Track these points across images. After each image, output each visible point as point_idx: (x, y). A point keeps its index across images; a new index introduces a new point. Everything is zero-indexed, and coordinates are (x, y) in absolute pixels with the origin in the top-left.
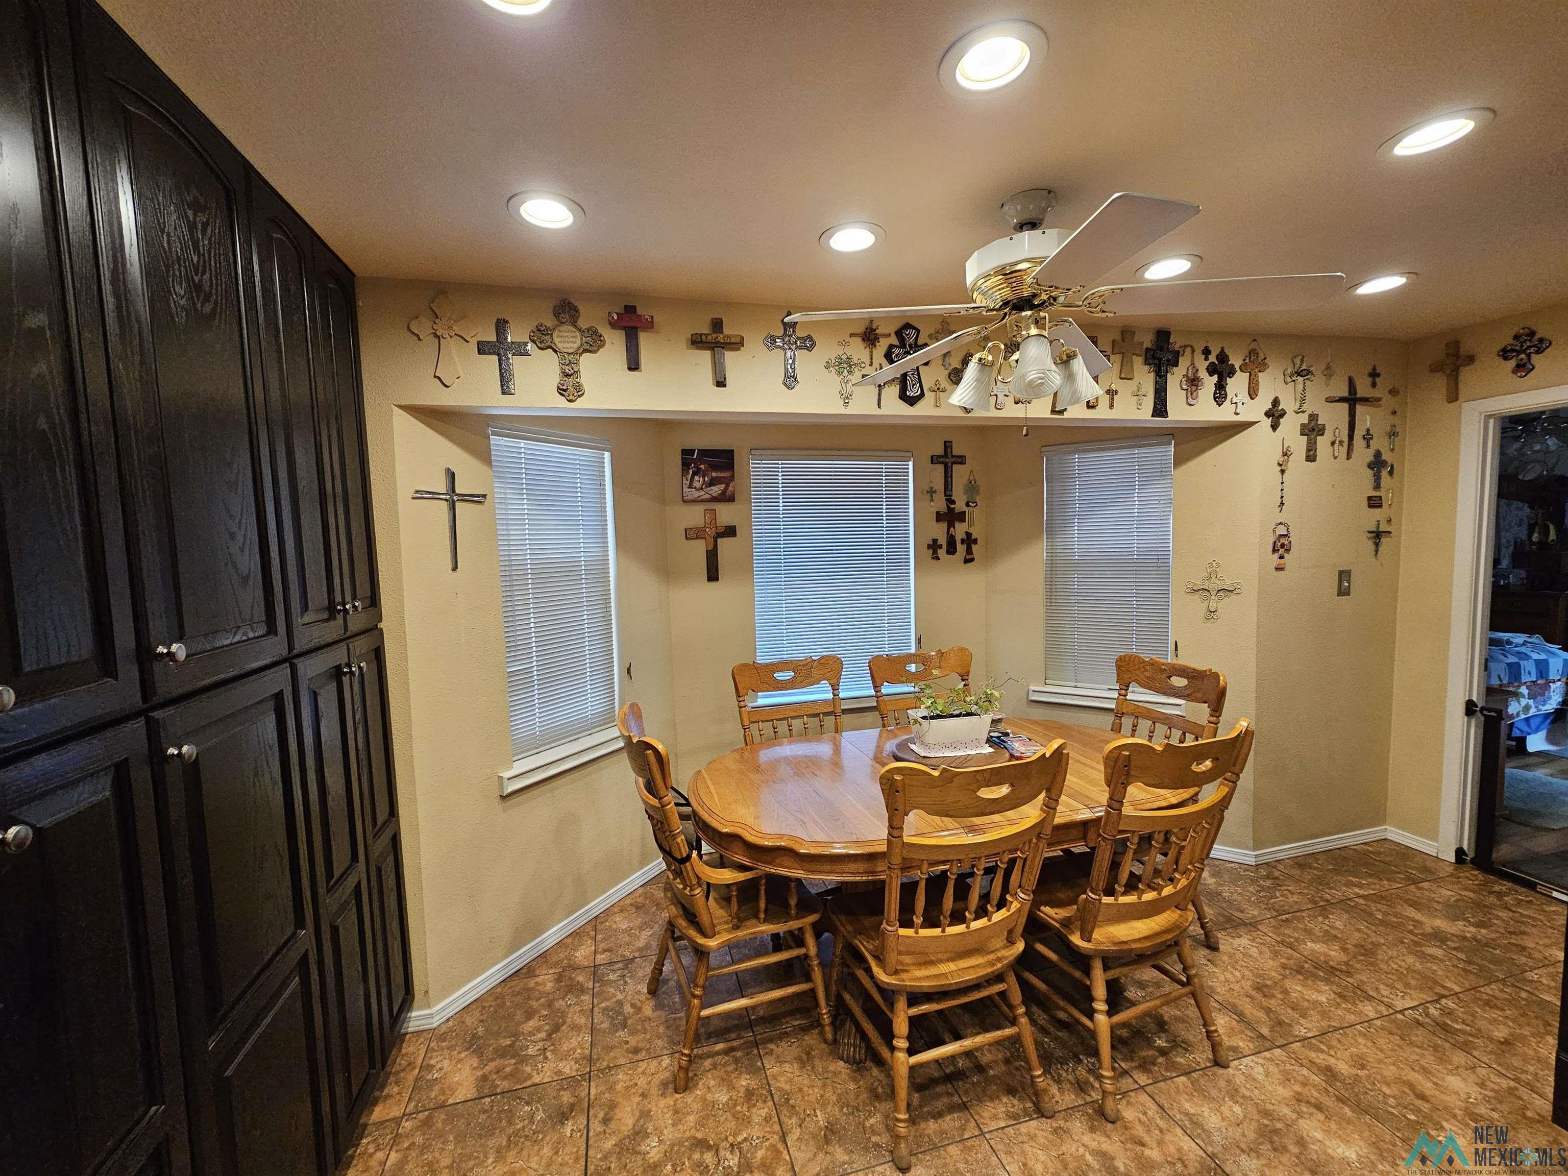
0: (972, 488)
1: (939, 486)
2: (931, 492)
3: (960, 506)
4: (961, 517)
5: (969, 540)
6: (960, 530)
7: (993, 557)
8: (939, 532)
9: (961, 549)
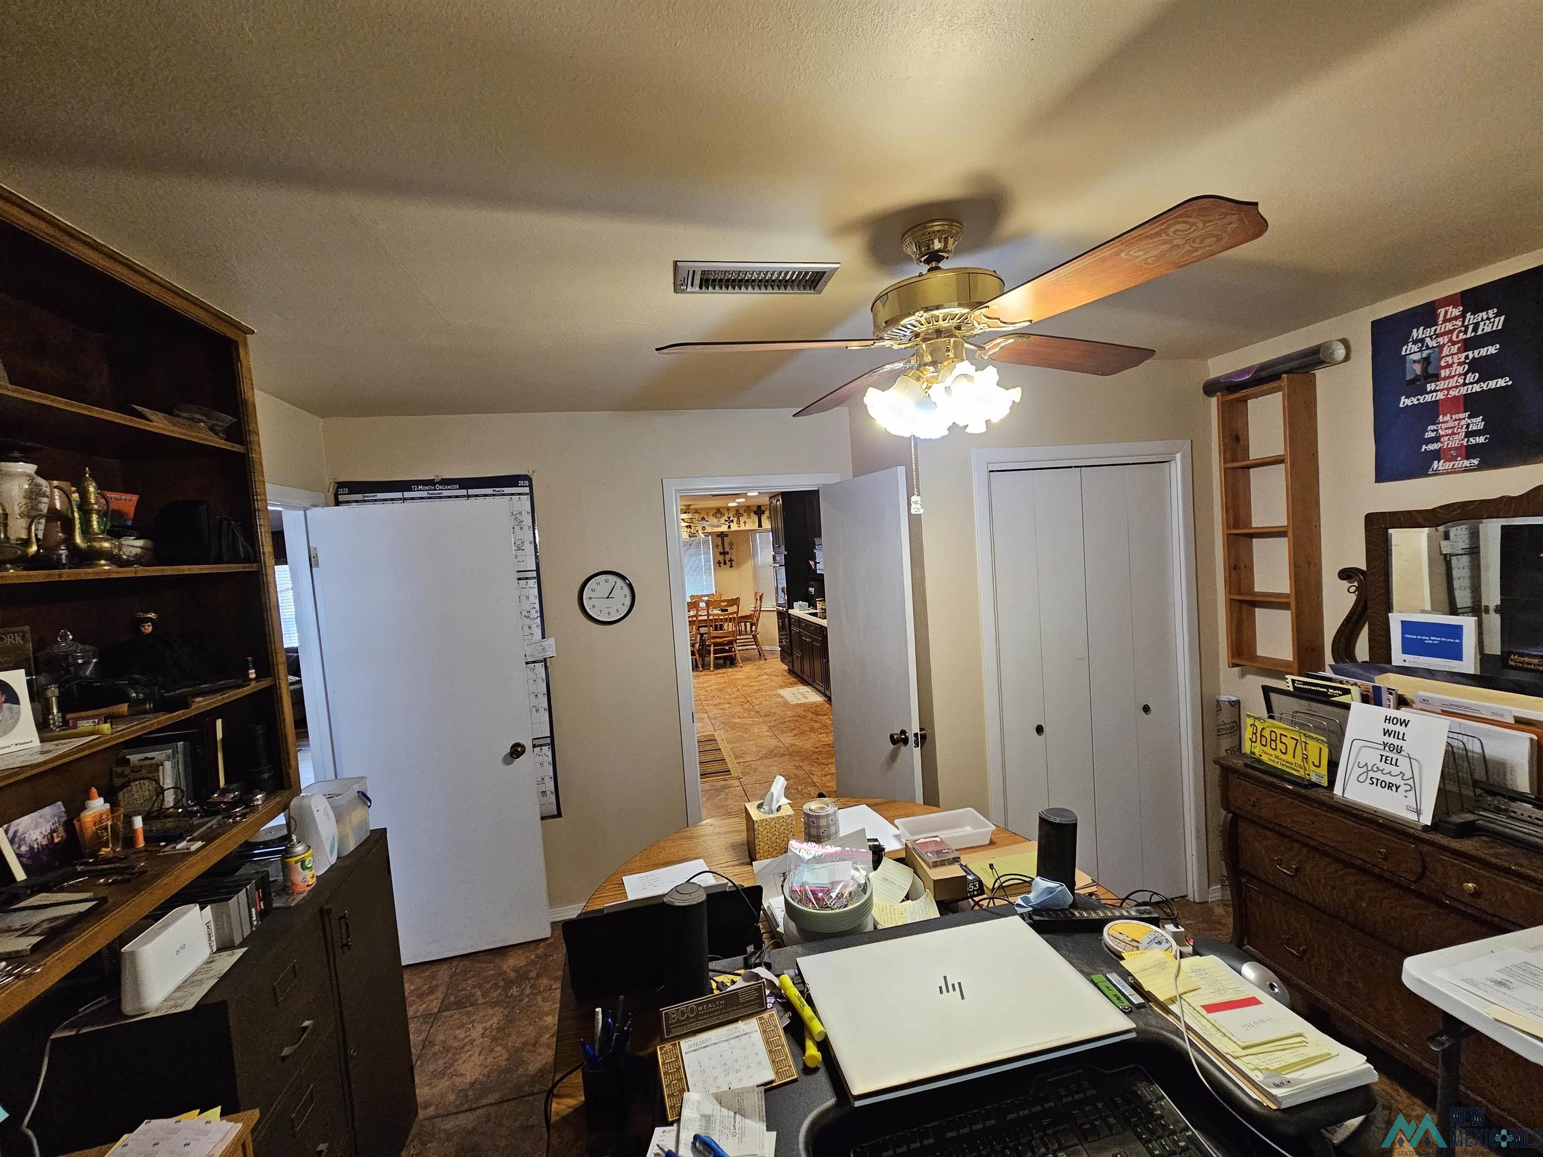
0: (731, 544)
1: (720, 543)
2: (717, 546)
3: (727, 549)
4: (727, 553)
5: (731, 560)
6: (728, 557)
7: (739, 565)
8: (721, 558)
9: (728, 563)
